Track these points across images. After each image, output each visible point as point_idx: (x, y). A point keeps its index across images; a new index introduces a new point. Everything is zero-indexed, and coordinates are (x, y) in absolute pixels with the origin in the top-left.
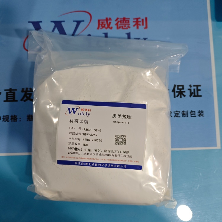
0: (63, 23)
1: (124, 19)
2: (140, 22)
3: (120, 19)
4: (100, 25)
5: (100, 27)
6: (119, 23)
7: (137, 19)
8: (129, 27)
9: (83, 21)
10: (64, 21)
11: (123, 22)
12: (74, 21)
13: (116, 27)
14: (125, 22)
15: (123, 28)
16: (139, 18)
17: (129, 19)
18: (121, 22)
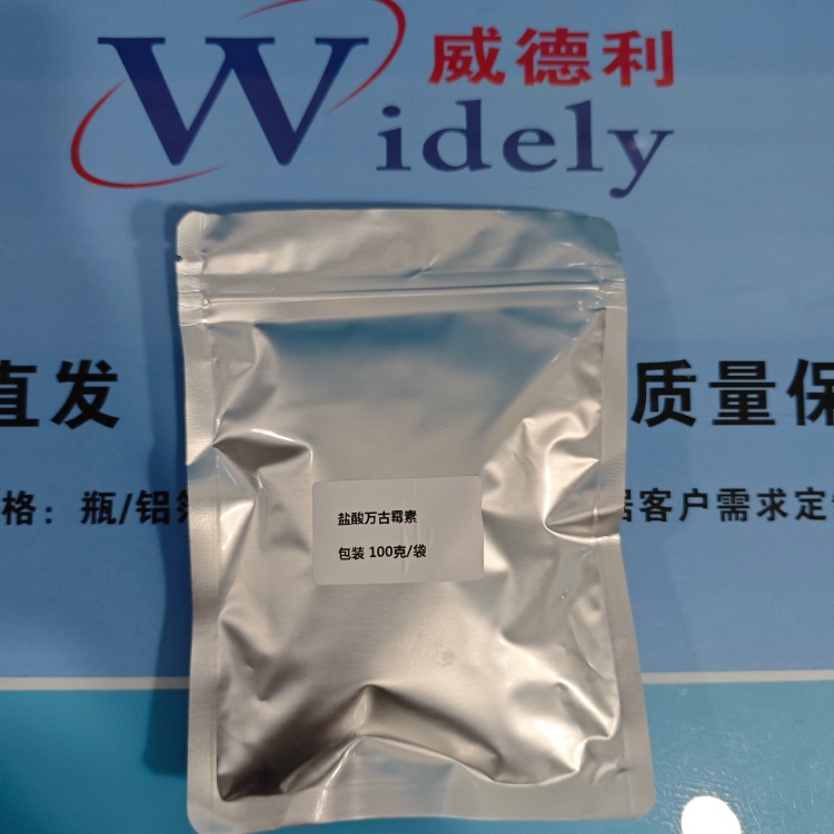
0: (263, 50)
1: (562, 34)
2: (638, 51)
3: (543, 35)
4: (446, 64)
5: (447, 73)
6: (537, 56)
7: (625, 37)
8: (584, 75)
9: (364, 41)
10: (270, 41)
11: (557, 52)
12: (319, 41)
13: (521, 70)
14: (563, 49)
15: (553, 79)
16: (635, 34)
17: (585, 35)
18: (545, 52)
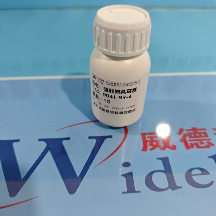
1: (194, 129)
3: (187, 130)
4: (148, 144)
6: (188, 138)
8: (212, 145)
9: (111, 137)
11: (196, 137)
13: (183, 144)
14: (198, 135)
15: (198, 147)
17: (205, 129)
18: (190, 137)
